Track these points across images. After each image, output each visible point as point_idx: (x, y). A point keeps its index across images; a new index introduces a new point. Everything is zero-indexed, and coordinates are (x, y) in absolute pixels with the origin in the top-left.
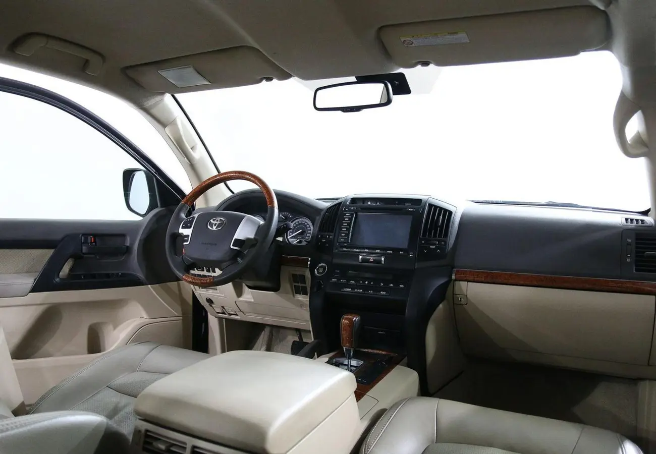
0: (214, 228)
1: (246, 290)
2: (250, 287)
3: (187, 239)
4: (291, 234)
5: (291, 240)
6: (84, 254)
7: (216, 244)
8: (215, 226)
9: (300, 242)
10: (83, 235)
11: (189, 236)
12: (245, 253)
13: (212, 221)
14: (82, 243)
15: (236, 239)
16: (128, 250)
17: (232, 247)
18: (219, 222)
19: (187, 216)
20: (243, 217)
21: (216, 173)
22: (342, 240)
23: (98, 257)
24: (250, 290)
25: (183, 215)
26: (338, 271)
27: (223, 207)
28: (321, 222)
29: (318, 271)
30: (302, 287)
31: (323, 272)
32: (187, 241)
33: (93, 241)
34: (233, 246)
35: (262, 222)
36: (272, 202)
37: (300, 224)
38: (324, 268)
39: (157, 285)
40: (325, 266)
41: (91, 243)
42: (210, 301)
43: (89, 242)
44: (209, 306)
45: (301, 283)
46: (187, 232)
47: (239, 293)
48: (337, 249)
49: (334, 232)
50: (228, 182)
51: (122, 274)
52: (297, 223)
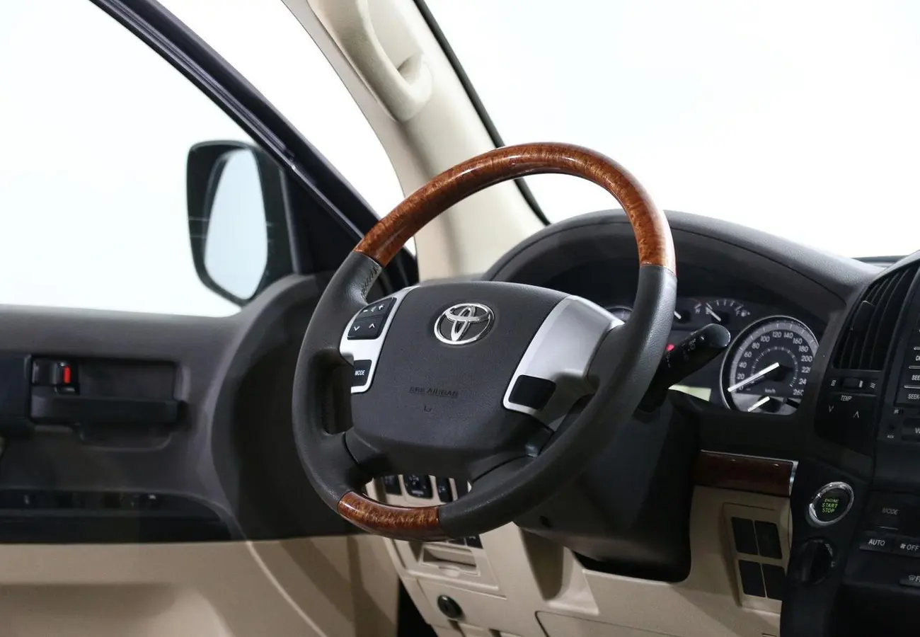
0: (455, 338)
1: (576, 573)
2: (587, 563)
3: (362, 373)
4: (741, 376)
5: (739, 399)
6: (37, 421)
7: (455, 394)
8: (457, 330)
9: (773, 405)
10: (36, 357)
11: (369, 362)
12: (554, 426)
13: (448, 313)
14: (31, 383)
15: (523, 379)
16: (183, 416)
17: (507, 404)
18: (470, 319)
19: (369, 299)
20: (552, 304)
21: (487, 146)
22: (911, 396)
23: (82, 436)
24: (585, 571)
25: (358, 294)
26: (895, 512)
27: (511, 269)
28: (846, 330)
29: (818, 508)
30: (766, 567)
31: (839, 511)
32: (361, 381)
33: (67, 380)
34: (511, 400)
35: (617, 322)
36: (655, 249)
37: (774, 341)
38: (842, 496)
39: (276, 543)
40: (846, 491)
41: (61, 385)
42: (451, 608)
43: (55, 380)
44: (448, 625)
45: (764, 554)
46: (364, 350)
47: (550, 583)
48: (892, 429)
49: (886, 364)
50: (531, 181)
51: (158, 496)
52: (766, 339)
